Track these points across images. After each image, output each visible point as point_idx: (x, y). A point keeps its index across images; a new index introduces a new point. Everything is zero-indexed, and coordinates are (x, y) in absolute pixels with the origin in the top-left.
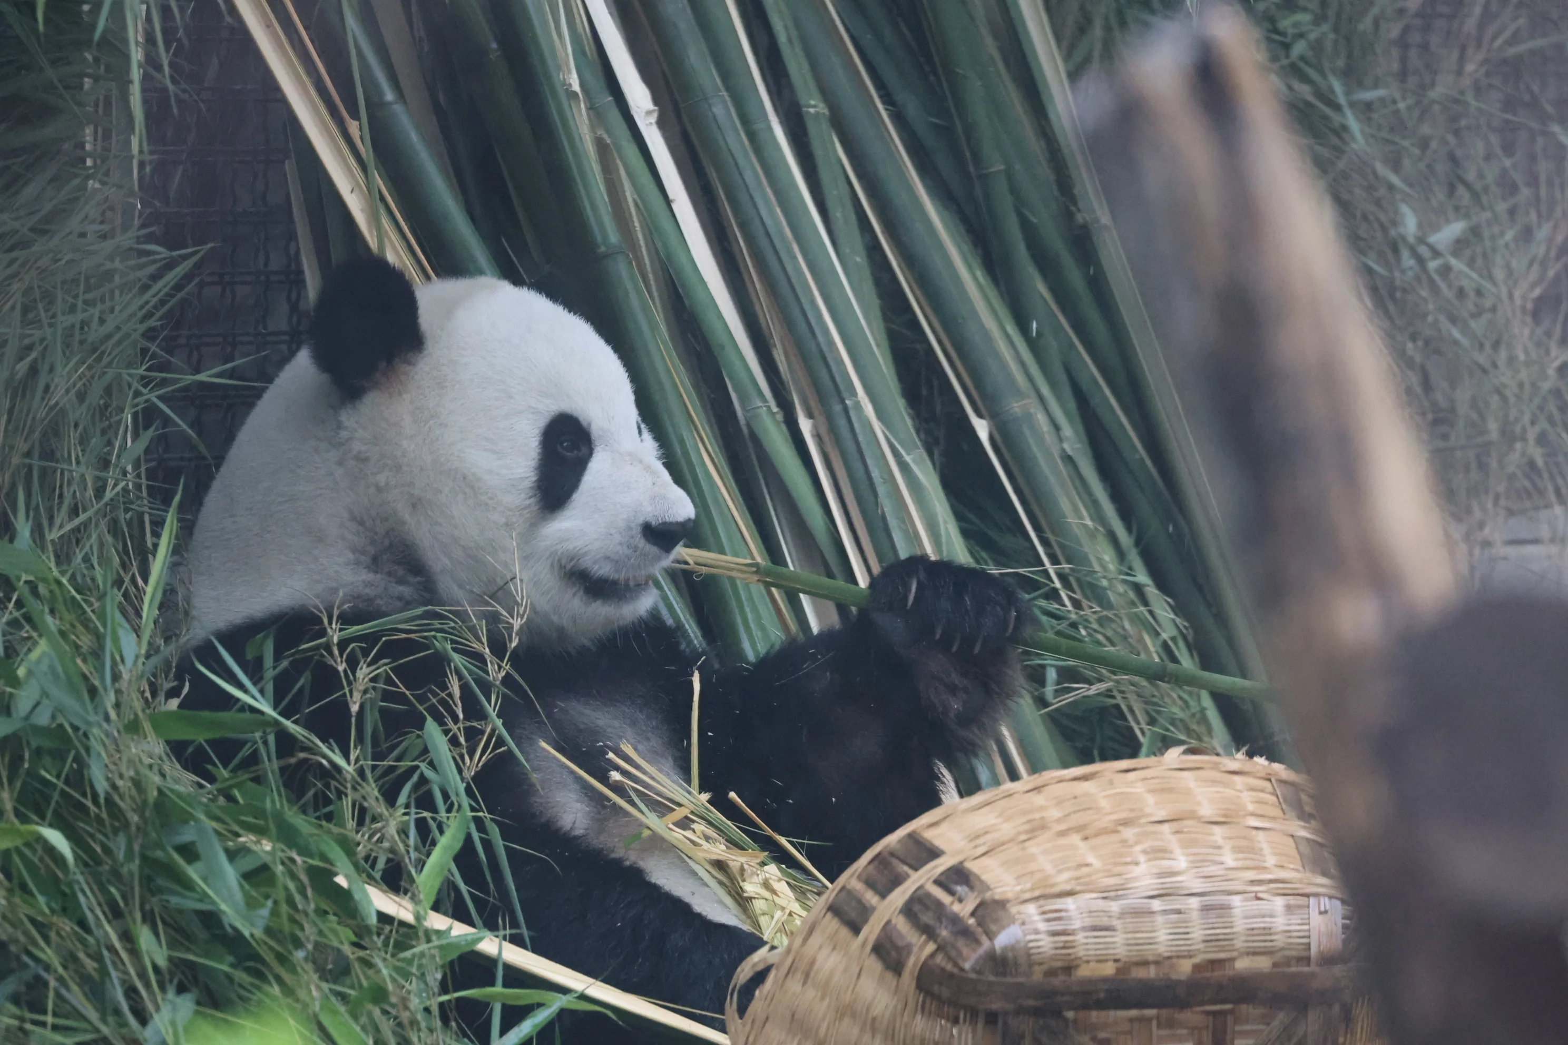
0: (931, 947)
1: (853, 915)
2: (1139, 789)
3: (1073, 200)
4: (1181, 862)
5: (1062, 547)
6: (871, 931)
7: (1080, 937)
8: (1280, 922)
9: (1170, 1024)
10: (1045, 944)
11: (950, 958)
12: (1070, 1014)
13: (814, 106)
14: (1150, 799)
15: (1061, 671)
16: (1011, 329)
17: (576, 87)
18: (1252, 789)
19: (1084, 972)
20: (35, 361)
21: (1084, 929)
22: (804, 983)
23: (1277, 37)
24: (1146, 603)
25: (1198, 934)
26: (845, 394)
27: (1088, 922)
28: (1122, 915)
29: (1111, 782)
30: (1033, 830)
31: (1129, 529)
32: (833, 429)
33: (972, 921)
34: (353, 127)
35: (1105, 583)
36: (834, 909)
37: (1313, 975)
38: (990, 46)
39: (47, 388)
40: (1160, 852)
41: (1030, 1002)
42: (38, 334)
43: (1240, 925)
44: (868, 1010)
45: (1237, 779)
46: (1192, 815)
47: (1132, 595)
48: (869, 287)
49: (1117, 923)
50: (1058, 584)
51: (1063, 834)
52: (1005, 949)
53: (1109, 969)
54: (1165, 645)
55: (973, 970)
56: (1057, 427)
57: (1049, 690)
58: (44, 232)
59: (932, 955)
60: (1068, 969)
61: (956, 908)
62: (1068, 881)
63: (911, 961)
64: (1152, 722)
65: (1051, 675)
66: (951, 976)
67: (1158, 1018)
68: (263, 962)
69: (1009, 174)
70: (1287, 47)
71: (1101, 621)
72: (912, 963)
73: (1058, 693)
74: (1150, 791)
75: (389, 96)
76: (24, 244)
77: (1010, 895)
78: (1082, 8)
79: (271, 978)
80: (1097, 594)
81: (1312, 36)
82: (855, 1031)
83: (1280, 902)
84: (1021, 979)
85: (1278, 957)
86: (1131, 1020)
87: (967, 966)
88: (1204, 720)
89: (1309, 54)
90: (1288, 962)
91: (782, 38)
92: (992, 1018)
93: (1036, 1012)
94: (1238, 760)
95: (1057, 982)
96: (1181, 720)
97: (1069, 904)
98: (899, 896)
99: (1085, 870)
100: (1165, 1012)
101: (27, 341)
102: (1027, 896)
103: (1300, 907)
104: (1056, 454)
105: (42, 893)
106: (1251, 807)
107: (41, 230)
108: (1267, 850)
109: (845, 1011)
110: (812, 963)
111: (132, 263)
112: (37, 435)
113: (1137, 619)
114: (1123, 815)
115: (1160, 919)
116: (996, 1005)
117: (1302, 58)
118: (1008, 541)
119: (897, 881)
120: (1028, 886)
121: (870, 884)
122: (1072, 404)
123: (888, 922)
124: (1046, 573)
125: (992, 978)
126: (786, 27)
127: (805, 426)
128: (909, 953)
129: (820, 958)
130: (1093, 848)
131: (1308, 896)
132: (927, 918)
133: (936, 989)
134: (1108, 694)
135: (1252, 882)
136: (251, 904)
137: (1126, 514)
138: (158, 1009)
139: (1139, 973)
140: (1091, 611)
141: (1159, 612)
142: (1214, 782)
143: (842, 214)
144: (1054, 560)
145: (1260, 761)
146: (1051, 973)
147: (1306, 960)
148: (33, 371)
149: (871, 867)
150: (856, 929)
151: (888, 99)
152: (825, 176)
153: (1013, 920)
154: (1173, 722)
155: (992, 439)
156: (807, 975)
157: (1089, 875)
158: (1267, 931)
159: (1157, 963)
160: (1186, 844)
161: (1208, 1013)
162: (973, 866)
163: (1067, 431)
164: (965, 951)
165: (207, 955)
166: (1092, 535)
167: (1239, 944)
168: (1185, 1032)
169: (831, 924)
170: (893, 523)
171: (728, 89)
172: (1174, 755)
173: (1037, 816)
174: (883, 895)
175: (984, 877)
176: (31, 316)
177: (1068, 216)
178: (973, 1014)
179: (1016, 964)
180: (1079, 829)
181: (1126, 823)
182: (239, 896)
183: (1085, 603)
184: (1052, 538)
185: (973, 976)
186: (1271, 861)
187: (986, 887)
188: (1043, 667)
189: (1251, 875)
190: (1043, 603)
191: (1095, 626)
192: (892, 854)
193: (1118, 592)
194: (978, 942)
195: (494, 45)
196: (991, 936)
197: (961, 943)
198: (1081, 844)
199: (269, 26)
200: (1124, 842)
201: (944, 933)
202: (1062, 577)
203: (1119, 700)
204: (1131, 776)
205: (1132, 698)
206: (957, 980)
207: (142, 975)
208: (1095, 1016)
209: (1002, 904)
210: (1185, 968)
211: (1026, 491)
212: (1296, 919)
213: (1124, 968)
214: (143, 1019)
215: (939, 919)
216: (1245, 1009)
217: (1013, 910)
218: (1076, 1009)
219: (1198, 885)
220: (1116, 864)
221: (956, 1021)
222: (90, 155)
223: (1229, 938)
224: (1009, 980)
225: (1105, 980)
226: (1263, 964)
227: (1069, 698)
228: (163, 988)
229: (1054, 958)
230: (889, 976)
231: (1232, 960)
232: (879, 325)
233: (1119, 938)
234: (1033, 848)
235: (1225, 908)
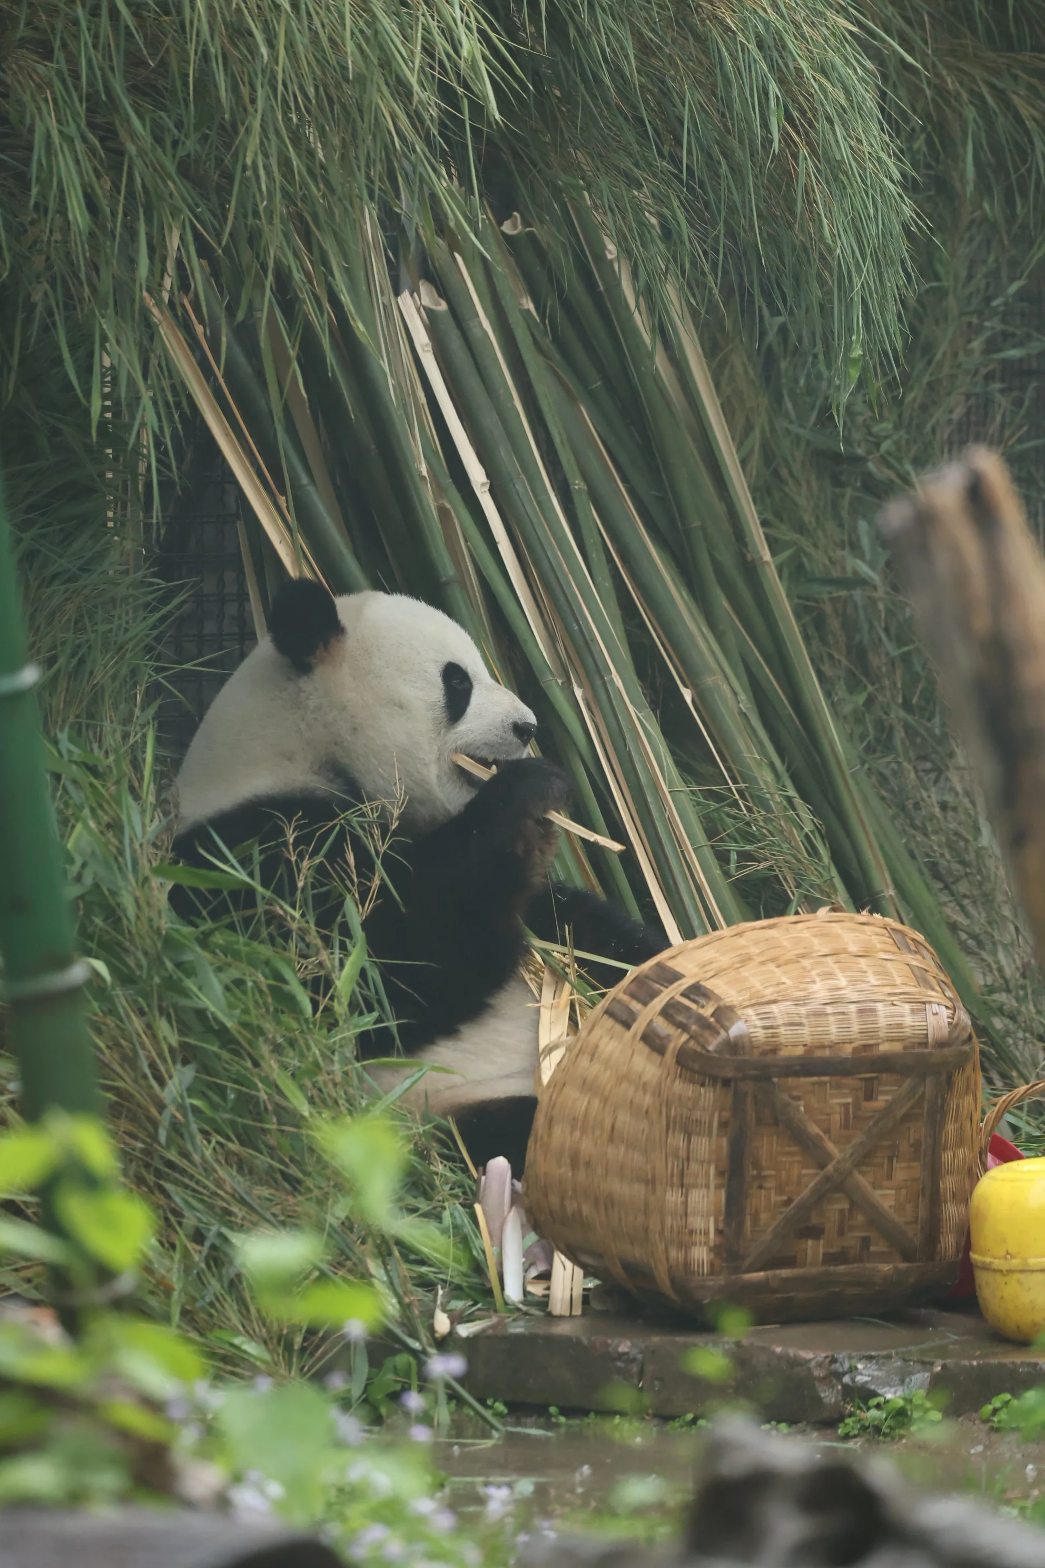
0: (685, 1037)
1: (624, 1017)
2: (806, 934)
3: (745, 545)
4: (843, 981)
5: (740, 773)
6: (639, 1026)
7: (782, 1030)
8: (908, 1020)
9: (838, 1087)
10: (760, 1035)
11: (699, 1044)
12: (775, 1080)
13: (578, 484)
14: (816, 941)
15: (739, 853)
16: (705, 629)
17: (425, 473)
18: (877, 934)
19: (784, 1053)
20: (83, 655)
21: (785, 1025)
22: (591, 1060)
23: (871, 438)
24: (794, 809)
25: (856, 1028)
26: (603, 673)
27: (787, 1020)
28: (808, 1016)
29: (788, 930)
30: (742, 961)
31: (783, 762)
32: (596, 696)
33: (712, 1020)
34: (282, 500)
35: (768, 796)
36: (608, 1012)
37: (930, 1054)
38: (691, 446)
39: (91, 673)
40: (829, 975)
41: (754, 1073)
42: (85, 637)
43: (882, 1022)
44: (640, 1077)
45: (866, 927)
46: (845, 951)
47: (785, 803)
48: (613, 602)
49: (804, 1021)
50: (737, 797)
51: (763, 963)
52: (736, 1038)
53: (800, 1051)
54: (807, 836)
55: (716, 1051)
56: (735, 694)
57: (733, 866)
58: (88, 570)
59: (686, 1042)
60: (774, 1050)
61: (701, 1011)
62: (772, 994)
63: (671, 1046)
64: (798, 886)
65: (734, 857)
66: (701, 1055)
67: (830, 1082)
68: (239, 1044)
69: (704, 529)
70: (878, 445)
71: (766, 820)
72: (672, 1047)
73: (738, 868)
74: (815, 936)
75: (305, 480)
76: (73, 579)
77: (735, 1003)
78: (748, 419)
79: (245, 1055)
80: (763, 803)
81: (895, 437)
82: (631, 1091)
83: (907, 1007)
84: (746, 1057)
85: (906, 1043)
86: (813, 1084)
87: (711, 1048)
88: (833, 886)
89: (893, 448)
90: (913, 1046)
91: (557, 440)
92: (726, 1083)
93: (755, 1079)
94: (864, 916)
95: (769, 1058)
96: (818, 885)
97: (774, 1008)
98: (658, 1003)
99: (782, 987)
100: (835, 1079)
101: (77, 642)
102: (747, 1003)
103: (919, 1010)
104: (736, 711)
105: (96, 1000)
106: (879, 946)
107: (84, 569)
108: (895, 974)
109: (624, 1078)
110: (596, 1047)
111: (142, 590)
112: (84, 704)
113: (788, 819)
114: (801, 951)
115: (832, 1018)
116: (729, 1073)
117: (888, 452)
118: (704, 769)
119: (654, 994)
120: (747, 997)
121: (633, 996)
122: (745, 679)
123: (651, 1021)
124: (730, 790)
125: (728, 1057)
126: (559, 433)
127: (578, 693)
128: (670, 1041)
129: (602, 1045)
130: (784, 973)
131: (924, 1003)
132: (680, 1018)
133: (690, 1064)
134: (770, 868)
135: (890, 994)
136: (231, 1006)
137: (780, 751)
138: (171, 1077)
139: (819, 1053)
140: (759, 814)
141: (801, 814)
142: (854, 930)
143: (596, 556)
144: (735, 782)
145: (877, 916)
146: (764, 1053)
147: (925, 1044)
148: (82, 661)
149: (633, 986)
150: (627, 1025)
151: (625, 479)
152: (586, 533)
153: (739, 1018)
154: (812, 886)
155: (693, 701)
156: (593, 1055)
157: (786, 990)
158: (899, 1026)
159: (830, 1047)
160: (843, 970)
161: (861, 1079)
162: (708, 984)
163: (742, 696)
164: (710, 1039)
165: (204, 1041)
166: (759, 764)
167: (882, 1034)
168: (847, 1091)
169: (609, 1022)
170: (636, 758)
171: (526, 475)
172: (823, 912)
173: (743, 952)
174: (645, 1004)
175: (716, 991)
176: (80, 625)
177: (743, 556)
178: (714, 1080)
179: (743, 1047)
180: (773, 960)
181: (803, 956)
182: (223, 1001)
183: (755, 808)
184: (733, 767)
185: (716, 1055)
186: (898, 981)
187: (719, 998)
188: (729, 851)
189: (888, 990)
190: (727, 809)
191: (762, 824)
192: (647, 977)
193: (776, 800)
194: (718, 1033)
195: (373, 447)
196: (726, 1030)
197: (707, 1034)
198: (776, 970)
199: (227, 435)
200: (804, 968)
201: (694, 1027)
202: (740, 792)
203: (777, 872)
204: (799, 925)
205: (786, 870)
206: (703, 1058)
207: (161, 1055)
208: (791, 1081)
209: (731, 1008)
210: (848, 1050)
211: (717, 737)
212: (918, 1018)
213: (810, 1049)
214: (162, 1083)
215: (689, 1018)
216: (884, 1076)
217: (739, 1012)
218: (779, 1076)
219: (855, 997)
220: (801, 983)
221: (703, 1085)
222: (111, 519)
223: (876, 1031)
224: (739, 1058)
225: (799, 1058)
226: (897, 1047)
227: (746, 871)
228: (174, 1062)
229: (766, 1043)
230: (656, 1057)
231: (877, 1045)
232: (621, 627)
233: (806, 1031)
234: (745, 972)
235: (873, 1011)
